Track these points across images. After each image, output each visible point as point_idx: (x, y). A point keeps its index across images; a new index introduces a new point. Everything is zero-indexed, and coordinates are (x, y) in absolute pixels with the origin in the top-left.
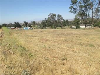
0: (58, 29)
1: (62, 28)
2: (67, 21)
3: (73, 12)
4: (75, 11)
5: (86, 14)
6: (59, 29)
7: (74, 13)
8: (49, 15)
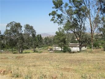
0: (26, 53)
1: (35, 51)
2: (40, 37)
3: (58, 21)
4: (60, 19)
5: (81, 26)
6: (29, 53)
7: (58, 23)
8: (8, 26)
